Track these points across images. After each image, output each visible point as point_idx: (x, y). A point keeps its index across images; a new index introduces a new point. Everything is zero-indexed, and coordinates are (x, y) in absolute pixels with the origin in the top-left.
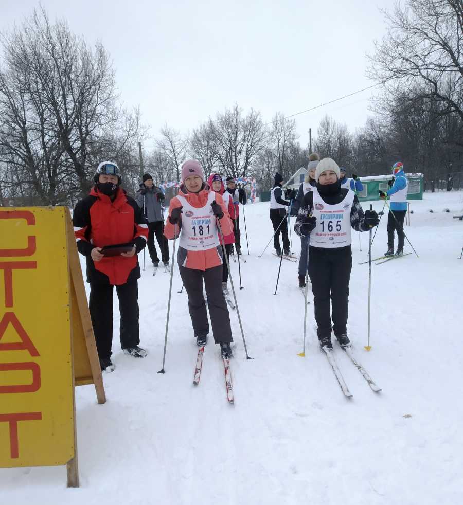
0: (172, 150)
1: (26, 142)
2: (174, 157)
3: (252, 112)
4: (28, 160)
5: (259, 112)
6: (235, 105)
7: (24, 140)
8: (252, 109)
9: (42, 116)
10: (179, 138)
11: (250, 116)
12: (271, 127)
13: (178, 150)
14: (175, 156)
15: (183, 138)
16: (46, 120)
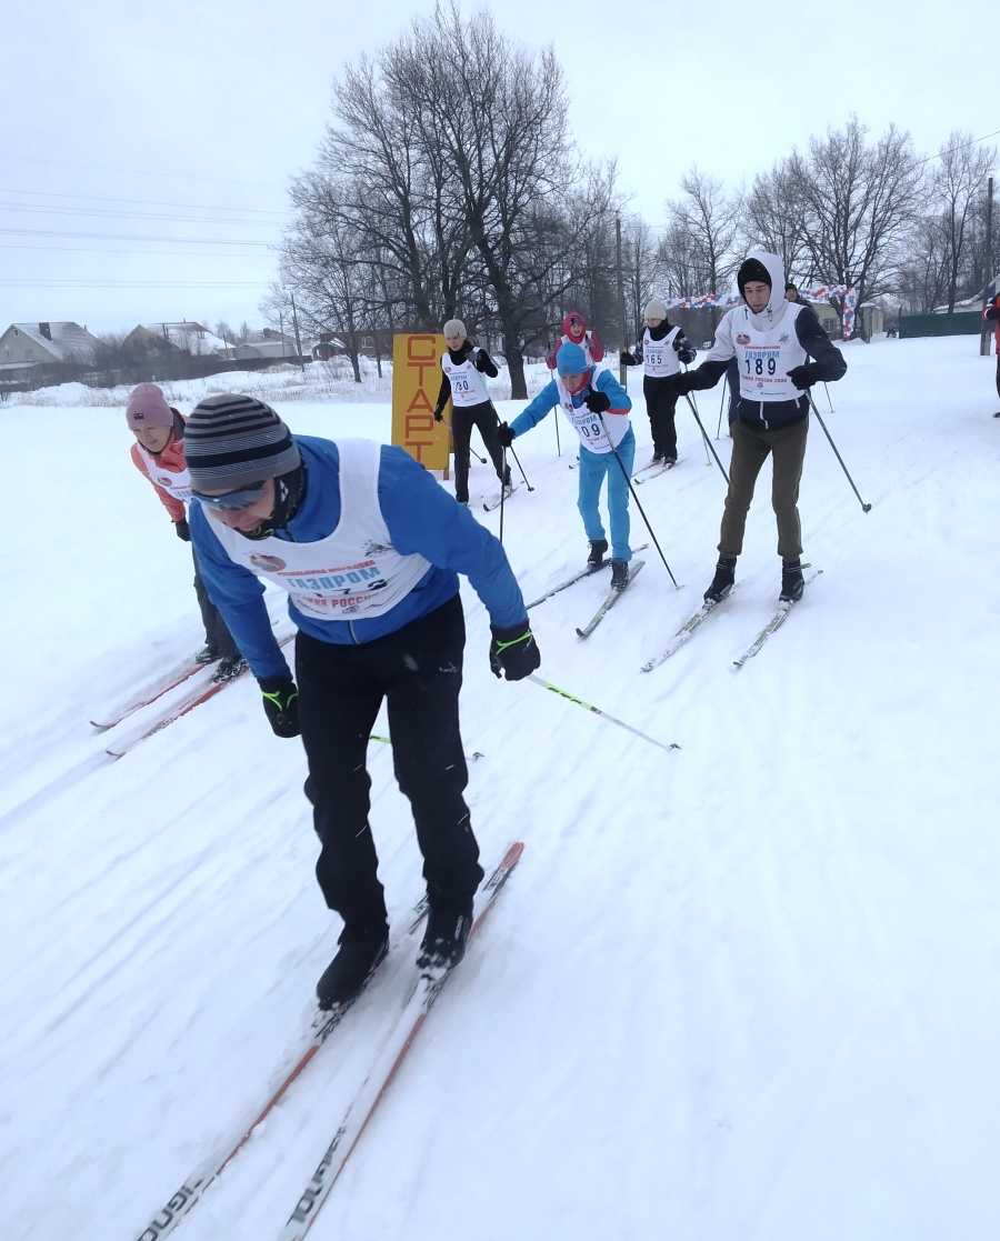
0: (704, 224)
1: (408, 226)
2: (707, 240)
3: (892, 134)
4: (409, 259)
5: (907, 134)
6: (851, 121)
7: (405, 222)
8: (892, 128)
9: (440, 174)
10: (720, 198)
11: (885, 142)
12: (936, 164)
13: (717, 225)
14: (709, 237)
15: (731, 197)
16: (445, 181)
